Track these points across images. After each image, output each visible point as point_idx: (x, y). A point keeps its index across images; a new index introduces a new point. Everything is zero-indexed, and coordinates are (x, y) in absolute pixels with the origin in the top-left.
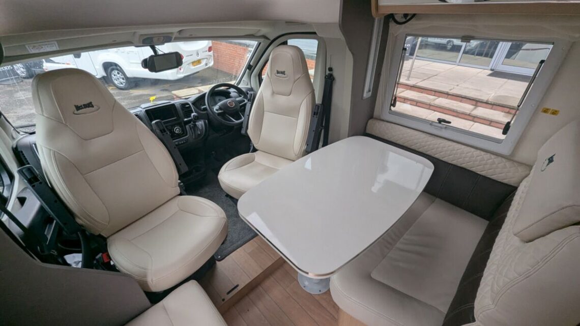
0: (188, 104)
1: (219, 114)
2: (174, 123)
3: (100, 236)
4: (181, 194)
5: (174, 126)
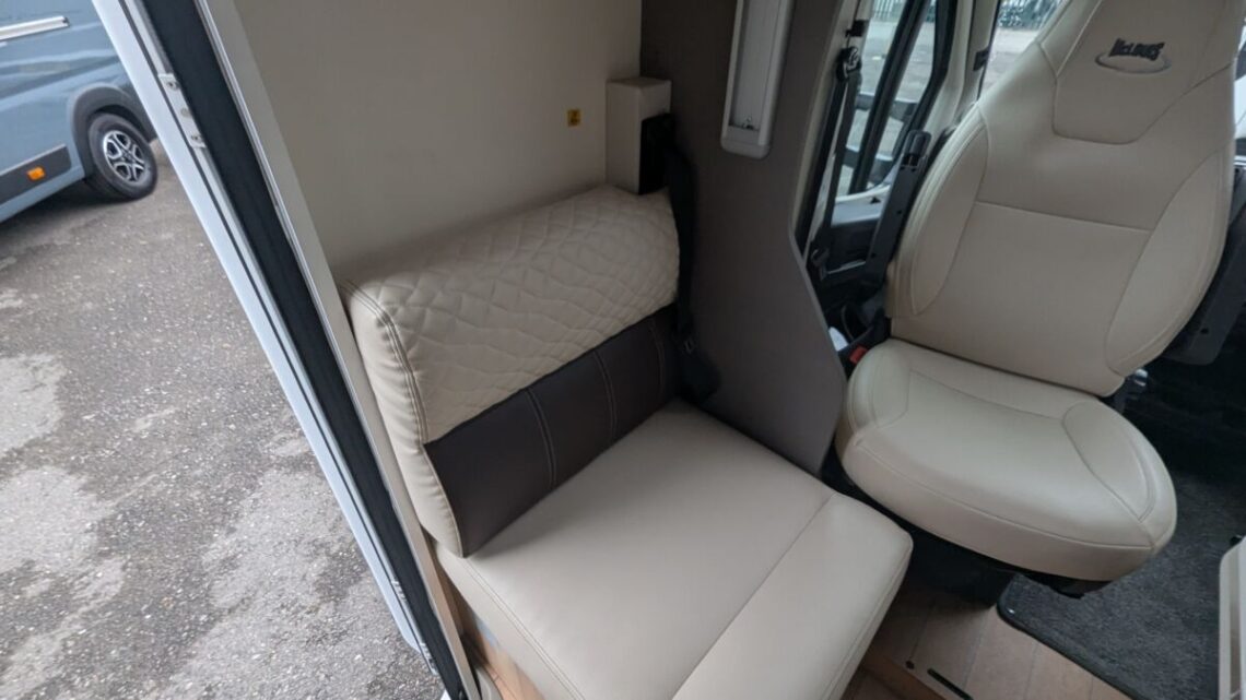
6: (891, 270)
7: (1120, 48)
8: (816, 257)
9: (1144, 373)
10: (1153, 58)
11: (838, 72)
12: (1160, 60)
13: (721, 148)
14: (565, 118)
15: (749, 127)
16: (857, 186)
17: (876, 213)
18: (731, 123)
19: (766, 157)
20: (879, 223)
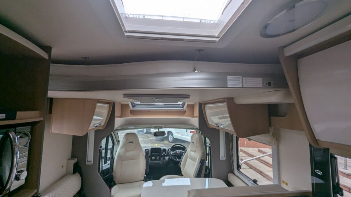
0: (166, 149)
1: (172, 155)
2: (158, 155)
3: (115, 182)
4: (143, 181)
5: (157, 156)
8: (102, 175)
9: (145, 175)
10: (133, 143)
13: (86, 165)
15: (90, 161)
16: (105, 163)
17: (109, 166)
18: (87, 161)
19: (93, 164)
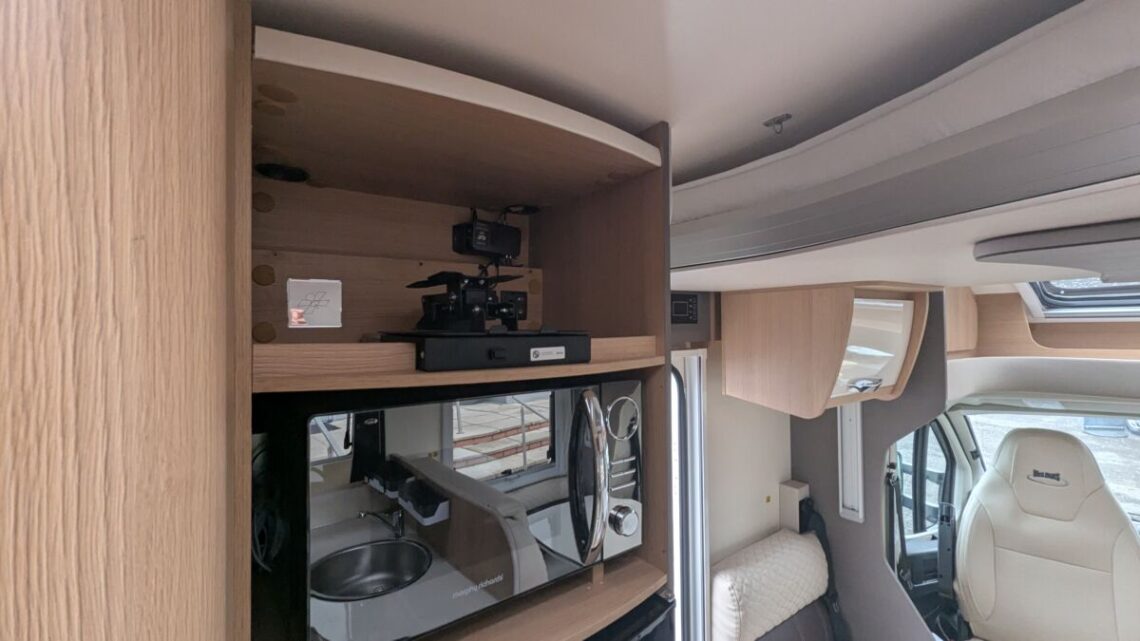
6: (956, 586)
7: (1036, 474)
8: (903, 574)
10: (1058, 479)
11: (888, 483)
12: (1061, 482)
13: (840, 518)
14: (765, 500)
15: (853, 509)
16: (919, 526)
17: (934, 547)
18: (843, 506)
19: (864, 523)
20: (938, 556)
